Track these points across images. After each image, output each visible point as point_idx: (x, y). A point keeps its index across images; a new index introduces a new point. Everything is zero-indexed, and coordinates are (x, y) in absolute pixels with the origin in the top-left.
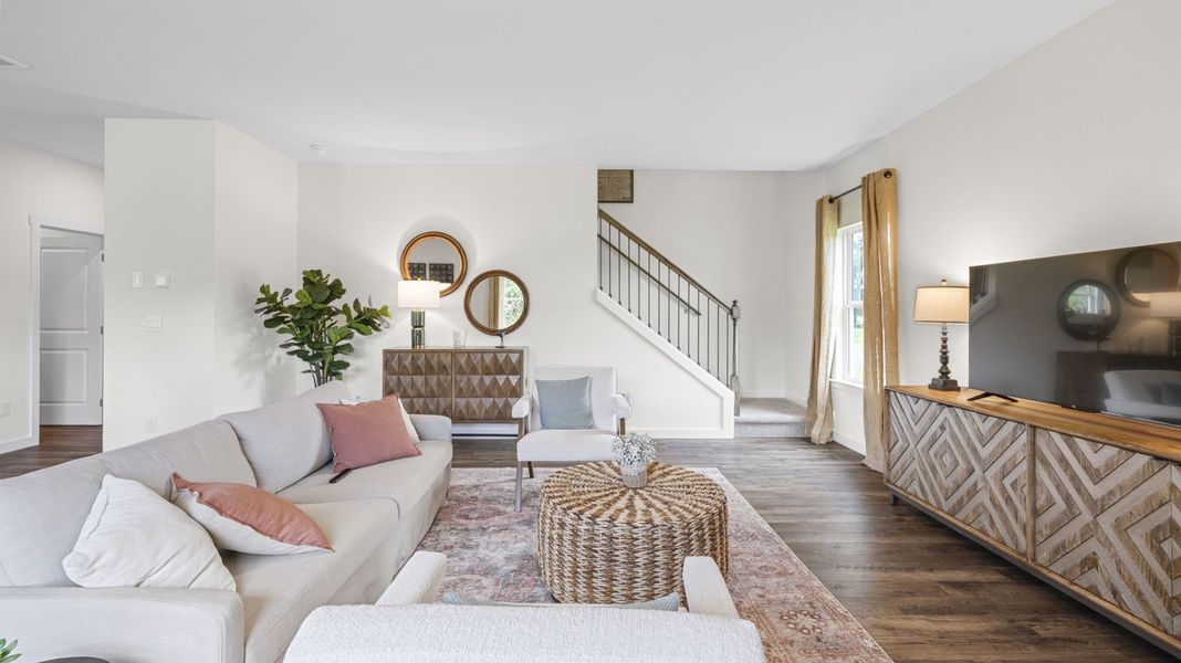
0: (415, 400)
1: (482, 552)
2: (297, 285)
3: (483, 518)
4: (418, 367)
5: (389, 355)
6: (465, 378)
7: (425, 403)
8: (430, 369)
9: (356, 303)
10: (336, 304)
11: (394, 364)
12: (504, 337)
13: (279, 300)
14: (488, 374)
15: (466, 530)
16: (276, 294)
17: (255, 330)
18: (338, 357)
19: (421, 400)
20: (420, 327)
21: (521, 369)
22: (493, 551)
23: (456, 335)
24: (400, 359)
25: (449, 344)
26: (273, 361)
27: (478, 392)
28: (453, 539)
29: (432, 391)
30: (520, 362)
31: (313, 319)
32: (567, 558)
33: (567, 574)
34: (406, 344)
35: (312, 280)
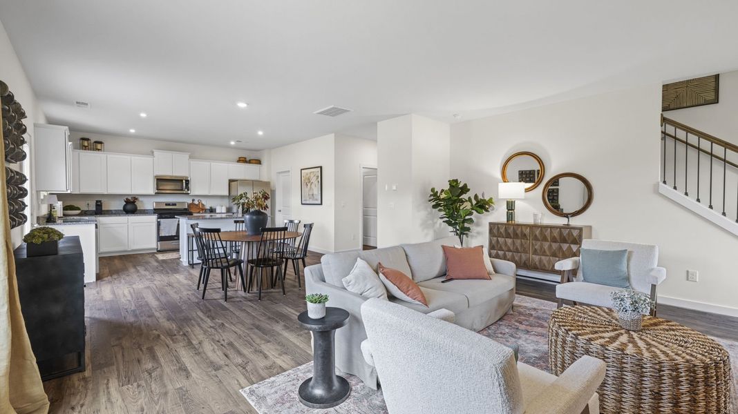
0: (507, 253)
1: (520, 342)
2: (447, 187)
3: (531, 326)
4: (509, 234)
5: (493, 226)
6: (539, 243)
7: (513, 256)
8: (516, 236)
9: (476, 197)
10: (465, 197)
11: (495, 231)
12: (570, 219)
13: (438, 195)
14: (555, 242)
15: (517, 329)
16: (437, 192)
17: (429, 210)
18: (466, 225)
19: (510, 254)
20: (512, 210)
21: (581, 241)
22: (528, 344)
23: (535, 215)
24: (498, 228)
25: (531, 221)
26: (438, 225)
27: (548, 253)
28: (507, 330)
29: (517, 249)
30: (580, 236)
31: (452, 204)
32: (559, 356)
33: (559, 365)
34: (504, 220)
35: (454, 184)
